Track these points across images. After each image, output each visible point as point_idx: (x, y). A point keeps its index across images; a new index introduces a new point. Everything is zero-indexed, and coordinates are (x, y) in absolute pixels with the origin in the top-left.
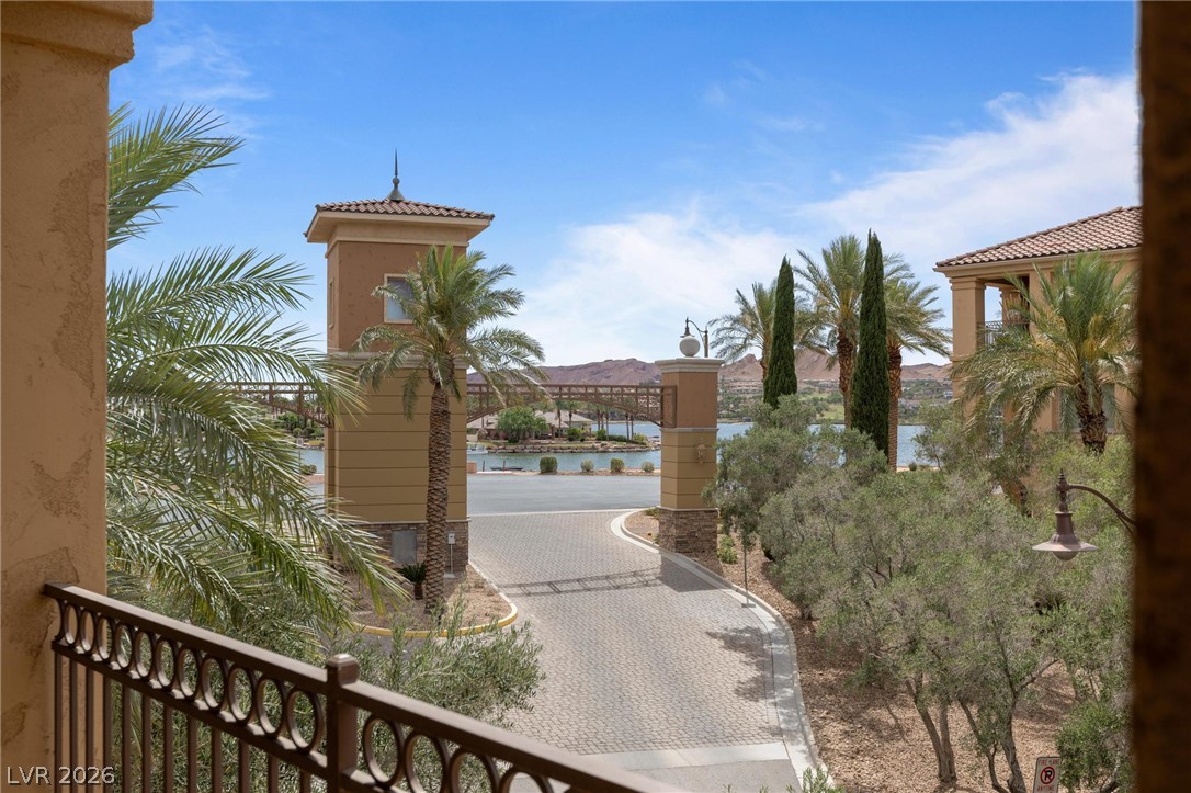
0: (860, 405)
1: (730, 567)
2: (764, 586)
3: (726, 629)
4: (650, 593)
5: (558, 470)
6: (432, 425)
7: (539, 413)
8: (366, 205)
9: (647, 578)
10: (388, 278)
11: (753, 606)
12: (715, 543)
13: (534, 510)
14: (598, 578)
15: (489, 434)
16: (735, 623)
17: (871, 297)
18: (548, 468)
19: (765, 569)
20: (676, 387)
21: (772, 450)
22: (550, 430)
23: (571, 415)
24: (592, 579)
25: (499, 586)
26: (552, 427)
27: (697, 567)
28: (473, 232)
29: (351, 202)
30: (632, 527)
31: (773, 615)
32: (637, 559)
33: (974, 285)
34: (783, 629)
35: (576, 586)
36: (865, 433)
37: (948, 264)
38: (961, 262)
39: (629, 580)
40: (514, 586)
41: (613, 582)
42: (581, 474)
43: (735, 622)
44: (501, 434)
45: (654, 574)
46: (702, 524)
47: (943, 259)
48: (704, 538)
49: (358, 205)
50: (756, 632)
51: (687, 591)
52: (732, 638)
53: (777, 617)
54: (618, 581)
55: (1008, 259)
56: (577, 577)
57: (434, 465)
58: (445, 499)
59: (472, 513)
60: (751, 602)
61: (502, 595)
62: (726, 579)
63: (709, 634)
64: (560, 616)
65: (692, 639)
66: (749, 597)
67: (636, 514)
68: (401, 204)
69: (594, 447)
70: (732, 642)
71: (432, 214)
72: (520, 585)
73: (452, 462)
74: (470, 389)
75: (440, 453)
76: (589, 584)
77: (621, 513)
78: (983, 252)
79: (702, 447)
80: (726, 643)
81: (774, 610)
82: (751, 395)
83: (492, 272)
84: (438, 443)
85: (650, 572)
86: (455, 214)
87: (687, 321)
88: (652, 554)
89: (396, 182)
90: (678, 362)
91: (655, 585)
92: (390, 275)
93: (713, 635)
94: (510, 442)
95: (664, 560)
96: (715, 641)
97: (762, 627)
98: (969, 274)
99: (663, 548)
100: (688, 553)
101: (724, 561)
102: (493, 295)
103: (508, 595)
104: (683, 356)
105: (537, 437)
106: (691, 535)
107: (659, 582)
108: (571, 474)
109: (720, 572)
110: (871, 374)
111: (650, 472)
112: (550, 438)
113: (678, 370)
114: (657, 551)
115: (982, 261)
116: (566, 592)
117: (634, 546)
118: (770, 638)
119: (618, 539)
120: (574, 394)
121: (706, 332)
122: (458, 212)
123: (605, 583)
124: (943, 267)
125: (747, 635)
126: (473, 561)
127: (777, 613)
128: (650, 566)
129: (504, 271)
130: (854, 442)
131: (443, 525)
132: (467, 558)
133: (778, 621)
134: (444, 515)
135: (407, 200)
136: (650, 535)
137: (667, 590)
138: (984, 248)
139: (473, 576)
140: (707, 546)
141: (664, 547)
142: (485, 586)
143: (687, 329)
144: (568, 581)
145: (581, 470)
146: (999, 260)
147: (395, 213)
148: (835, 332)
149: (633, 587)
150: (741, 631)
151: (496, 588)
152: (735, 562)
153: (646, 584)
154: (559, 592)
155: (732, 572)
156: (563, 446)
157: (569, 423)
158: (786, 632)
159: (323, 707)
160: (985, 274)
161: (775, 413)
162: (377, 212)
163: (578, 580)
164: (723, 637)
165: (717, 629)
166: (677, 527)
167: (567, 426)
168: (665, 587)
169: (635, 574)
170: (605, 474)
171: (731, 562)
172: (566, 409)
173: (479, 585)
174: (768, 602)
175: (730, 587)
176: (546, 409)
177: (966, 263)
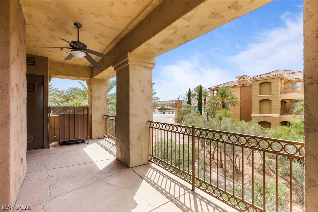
17: (200, 92)
18: (164, 113)
20: (177, 103)
26: (167, 108)
33: (212, 91)
37: (209, 88)
46: (180, 119)
67: (173, 119)
78: (214, 87)
79: (180, 110)
94: (161, 110)
98: (212, 89)
105: (164, 110)
106: (179, 121)
110: (200, 102)
143: (180, 96)
159: (191, 130)
166: (177, 120)
170: (171, 114)
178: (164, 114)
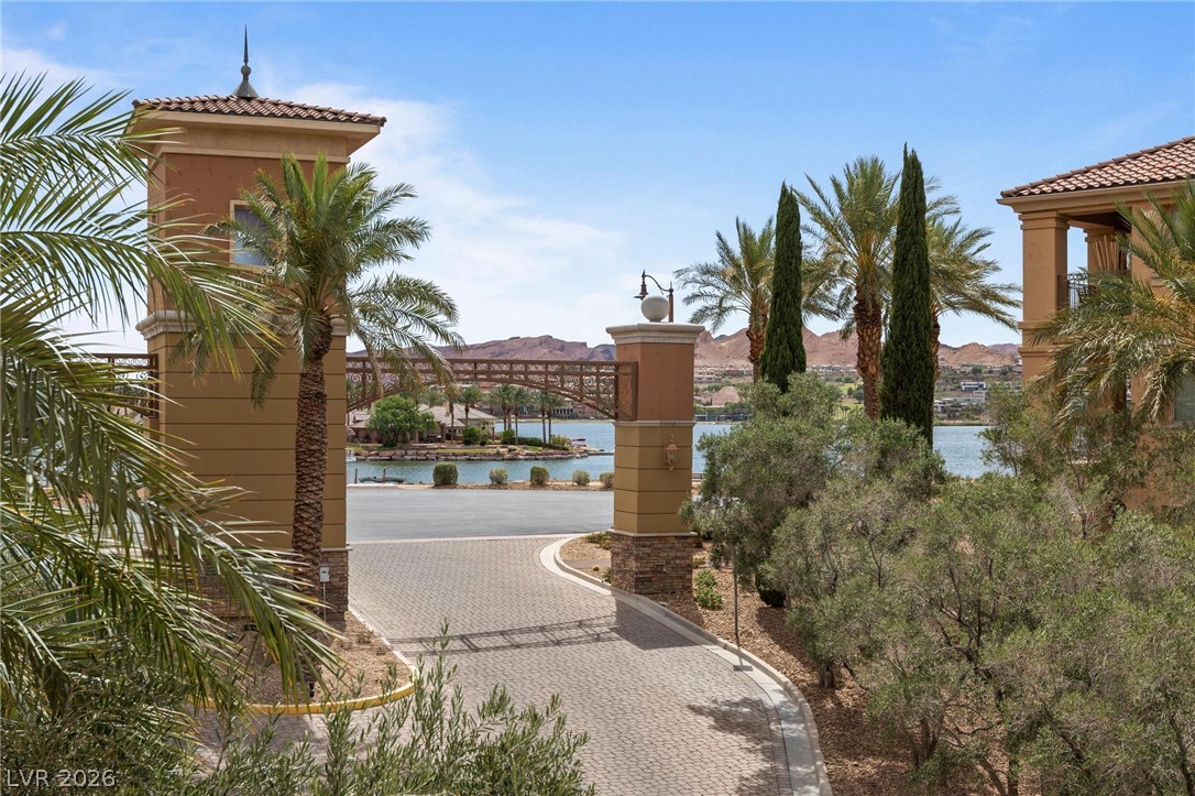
0: (893, 390)
1: (713, 614)
2: (763, 641)
3: (715, 702)
4: (603, 651)
5: (458, 482)
6: (301, 413)
7: (423, 408)
8: (204, 102)
9: (598, 630)
10: (236, 206)
11: (750, 669)
12: (690, 580)
13: (432, 536)
14: (530, 630)
15: (357, 436)
16: (727, 694)
17: (908, 239)
18: (445, 479)
19: (761, 617)
20: (635, 365)
21: (785, 449)
22: (439, 430)
23: (467, 411)
24: (521, 631)
25: (392, 641)
26: (442, 426)
27: (667, 615)
28: (357, 141)
29: (184, 99)
30: (570, 559)
31: (779, 682)
32: (583, 603)
33: (1053, 223)
34: (795, 701)
35: (500, 641)
36: (913, 426)
37: (1018, 193)
38: (1036, 191)
39: (574, 633)
40: (412, 640)
41: (550, 636)
42: (490, 487)
43: (729, 691)
44: (374, 435)
45: (609, 624)
46: (672, 554)
47: (1010, 187)
48: (674, 574)
49: (192, 103)
50: (757, 705)
51: (656, 647)
52: (725, 714)
53: (785, 685)
54: (558, 635)
55: (1102, 186)
56: (500, 629)
57: (304, 470)
58: (319, 518)
59: (353, 540)
60: (745, 663)
61: (397, 653)
62: (709, 632)
63: (692, 708)
64: (481, 683)
65: (669, 715)
66: (742, 656)
67: (575, 542)
68: (253, 103)
69: (498, 454)
70: (725, 720)
71: (298, 116)
72: (420, 640)
73: (330, 467)
74: (350, 365)
75: (312, 453)
76: (518, 639)
77: (554, 540)
78: (1066, 178)
79: (672, 447)
80: (716, 721)
81: (779, 675)
82: (706, 386)
83: (385, 194)
84: (309, 439)
85: (601, 621)
86: (331, 117)
87: (644, 276)
88: (602, 597)
89: (246, 72)
90: (640, 329)
91: (610, 639)
92: (238, 202)
93: (698, 711)
94: (385, 445)
95: (619, 604)
96: (701, 719)
97: (764, 698)
98: (1048, 208)
99: (617, 588)
100: (652, 595)
101: (704, 606)
102: (388, 226)
103: (405, 654)
104: (646, 321)
105: (421, 440)
106: (657, 570)
107: (614, 635)
108: (477, 487)
109: (699, 621)
110: (909, 346)
111: (584, 485)
112: (439, 440)
113: (639, 340)
114: (609, 593)
115: (1066, 190)
116: (487, 649)
117: (576, 586)
118: (777, 714)
119: (551, 575)
120: (496, 373)
121: (671, 291)
122: (335, 113)
123: (541, 637)
124: (1009, 197)
125: (746, 710)
126: (355, 607)
127: (785, 679)
128: (601, 613)
129: (403, 192)
130: (898, 438)
131: (316, 555)
132: (346, 602)
133: (787, 690)
134: (318, 540)
135: (262, 96)
136: (597, 569)
137: (627, 647)
138: (1067, 171)
139: (355, 627)
140: (678, 585)
141: (619, 586)
142: (373, 641)
143: (644, 286)
144: (489, 634)
145: (489, 482)
146: (1090, 187)
147: (246, 113)
148: (849, 290)
149: (579, 643)
150: (737, 704)
151: (387, 643)
152: (719, 608)
153: (598, 639)
154: (477, 650)
155: (716, 621)
156: (457, 451)
157: (465, 421)
158: (801, 705)
160: (1068, 207)
161: (784, 399)
162: (220, 112)
163: (502, 633)
164: (712, 713)
165: (701, 702)
166: (638, 558)
167: (461, 425)
168: (625, 642)
169: (580, 624)
170: (521, 487)
171: (713, 608)
172: (461, 402)
173: (365, 639)
174: (771, 663)
175: (715, 642)
176: (433, 402)
177: (1043, 192)
178: (445, 493)
